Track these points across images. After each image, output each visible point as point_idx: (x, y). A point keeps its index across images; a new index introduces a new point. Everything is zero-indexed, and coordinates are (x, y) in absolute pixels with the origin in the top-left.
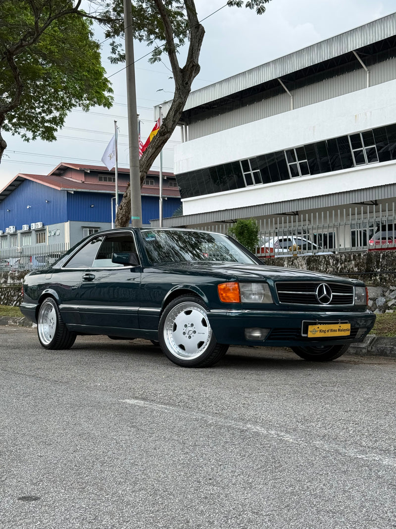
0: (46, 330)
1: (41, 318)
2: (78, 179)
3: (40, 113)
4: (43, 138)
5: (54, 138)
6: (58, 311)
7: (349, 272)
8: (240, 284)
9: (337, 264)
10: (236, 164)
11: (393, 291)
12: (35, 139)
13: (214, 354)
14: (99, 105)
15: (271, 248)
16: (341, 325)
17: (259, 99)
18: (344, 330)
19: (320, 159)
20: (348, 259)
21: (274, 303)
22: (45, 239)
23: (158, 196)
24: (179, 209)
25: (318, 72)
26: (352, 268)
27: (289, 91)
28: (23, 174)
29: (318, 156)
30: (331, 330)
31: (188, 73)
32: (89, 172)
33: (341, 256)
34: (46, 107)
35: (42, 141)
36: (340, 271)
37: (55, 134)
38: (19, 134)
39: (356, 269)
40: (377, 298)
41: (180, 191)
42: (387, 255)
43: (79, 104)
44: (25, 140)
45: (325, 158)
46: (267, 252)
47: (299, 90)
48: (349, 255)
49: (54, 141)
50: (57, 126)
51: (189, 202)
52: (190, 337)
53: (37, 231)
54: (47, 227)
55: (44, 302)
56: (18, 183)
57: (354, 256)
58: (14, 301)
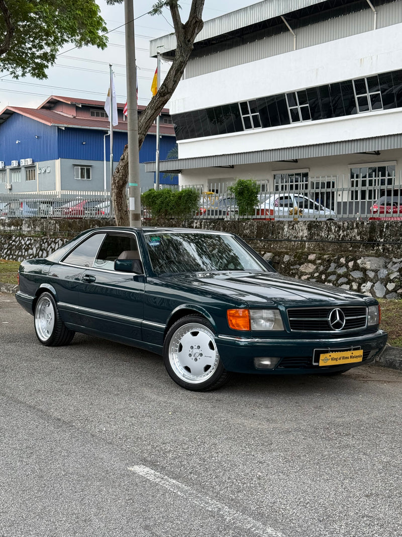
0: (44, 325)
1: (38, 313)
2: (69, 114)
3: (30, 49)
4: (33, 75)
5: (45, 76)
6: (56, 308)
7: (351, 240)
8: (250, 311)
9: (339, 231)
10: (234, 106)
11: (396, 263)
12: (25, 75)
13: (221, 380)
14: (93, 44)
15: (271, 210)
16: (354, 352)
17: (260, 37)
18: (356, 357)
19: (322, 100)
20: (351, 227)
21: (285, 330)
22: (34, 177)
23: (155, 134)
24: (173, 149)
25: (323, 10)
26: (355, 236)
27: (292, 29)
28: (12, 107)
29: (319, 97)
30: (343, 358)
31: (191, 29)
32: (80, 106)
33: (344, 224)
34: (37, 41)
35: (32, 78)
36: (342, 238)
37: (46, 71)
38: (8, 70)
39: (358, 238)
40: (379, 270)
41: (175, 128)
42: (391, 225)
43: (72, 40)
44: (14, 77)
45: (327, 99)
46: (267, 214)
47: (303, 29)
48: (352, 222)
49: (44, 79)
50: (48, 63)
51: (185, 144)
52: (196, 360)
53: (26, 168)
54: (37, 164)
55: (41, 297)
56: (7, 116)
57: (357, 224)
58: (5, 249)
